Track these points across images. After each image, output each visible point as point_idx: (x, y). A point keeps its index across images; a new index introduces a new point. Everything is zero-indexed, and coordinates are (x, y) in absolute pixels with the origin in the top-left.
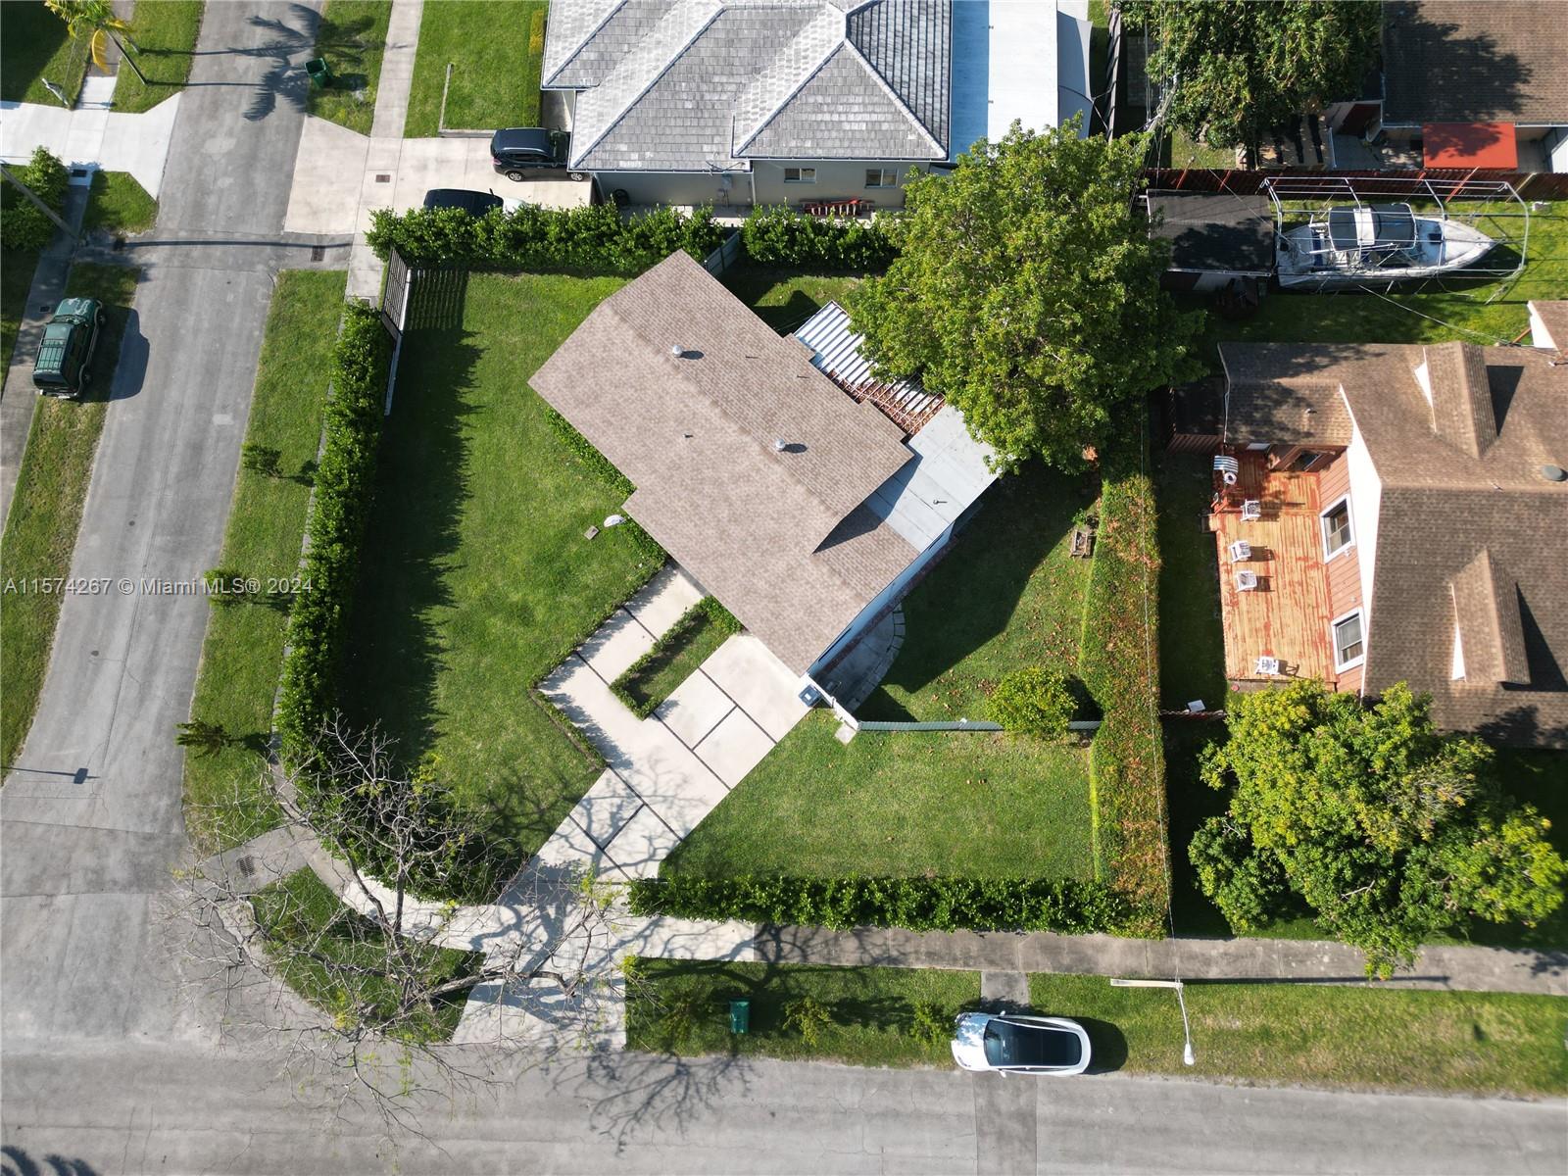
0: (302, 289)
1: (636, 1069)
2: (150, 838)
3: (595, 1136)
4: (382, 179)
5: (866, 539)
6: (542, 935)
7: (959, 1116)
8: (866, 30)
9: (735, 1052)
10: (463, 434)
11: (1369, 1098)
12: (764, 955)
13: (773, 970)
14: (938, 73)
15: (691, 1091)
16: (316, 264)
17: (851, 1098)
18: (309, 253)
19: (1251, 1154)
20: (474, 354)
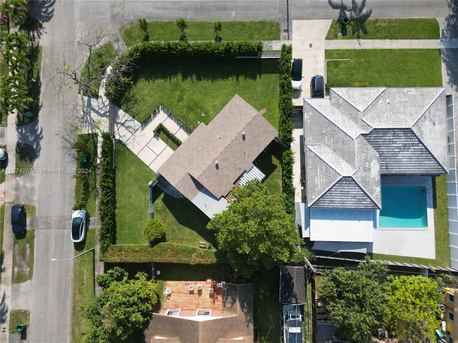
0: (274, 28)
1: (73, 136)
2: (123, 16)
3: (59, 129)
4: (311, 45)
5: (194, 186)
6: (102, 112)
7: (64, 212)
8: (348, 183)
9: (77, 159)
10: (230, 78)
11: (69, 308)
12: (99, 165)
13: (95, 167)
14: (337, 205)
15: (69, 149)
16: (283, 31)
17: (68, 187)
18: (286, 28)
19: (57, 279)
20: (254, 78)
